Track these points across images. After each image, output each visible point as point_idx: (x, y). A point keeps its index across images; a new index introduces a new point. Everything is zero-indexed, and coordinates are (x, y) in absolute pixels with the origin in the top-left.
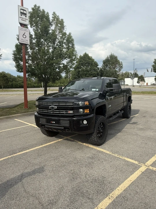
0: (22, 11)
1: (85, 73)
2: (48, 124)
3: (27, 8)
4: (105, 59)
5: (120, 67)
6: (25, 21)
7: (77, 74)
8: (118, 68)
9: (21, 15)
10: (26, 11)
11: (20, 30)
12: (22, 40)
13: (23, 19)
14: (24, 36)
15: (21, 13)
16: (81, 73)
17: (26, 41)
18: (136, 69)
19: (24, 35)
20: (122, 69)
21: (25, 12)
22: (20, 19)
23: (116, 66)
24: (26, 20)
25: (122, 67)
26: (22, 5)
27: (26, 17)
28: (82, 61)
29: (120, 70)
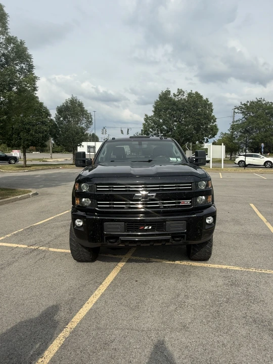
2: (130, 233)
4: (62, 104)
5: (88, 122)
8: (86, 124)
18: (104, 128)
20: (92, 127)
23: (79, 120)
25: (91, 121)
29: (88, 127)
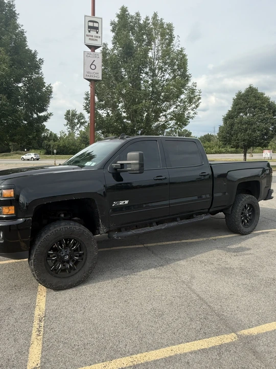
0: (91, 24)
1: (244, 126)
3: (100, 17)
6: (96, 40)
7: (228, 129)
9: (89, 32)
10: (98, 23)
11: (86, 58)
12: (88, 74)
13: (92, 38)
14: (93, 67)
15: (89, 27)
16: (236, 127)
17: (96, 75)
19: (92, 64)
21: (96, 25)
22: (87, 38)
24: (96, 38)
26: (94, 14)
27: (97, 33)
28: (241, 104)
